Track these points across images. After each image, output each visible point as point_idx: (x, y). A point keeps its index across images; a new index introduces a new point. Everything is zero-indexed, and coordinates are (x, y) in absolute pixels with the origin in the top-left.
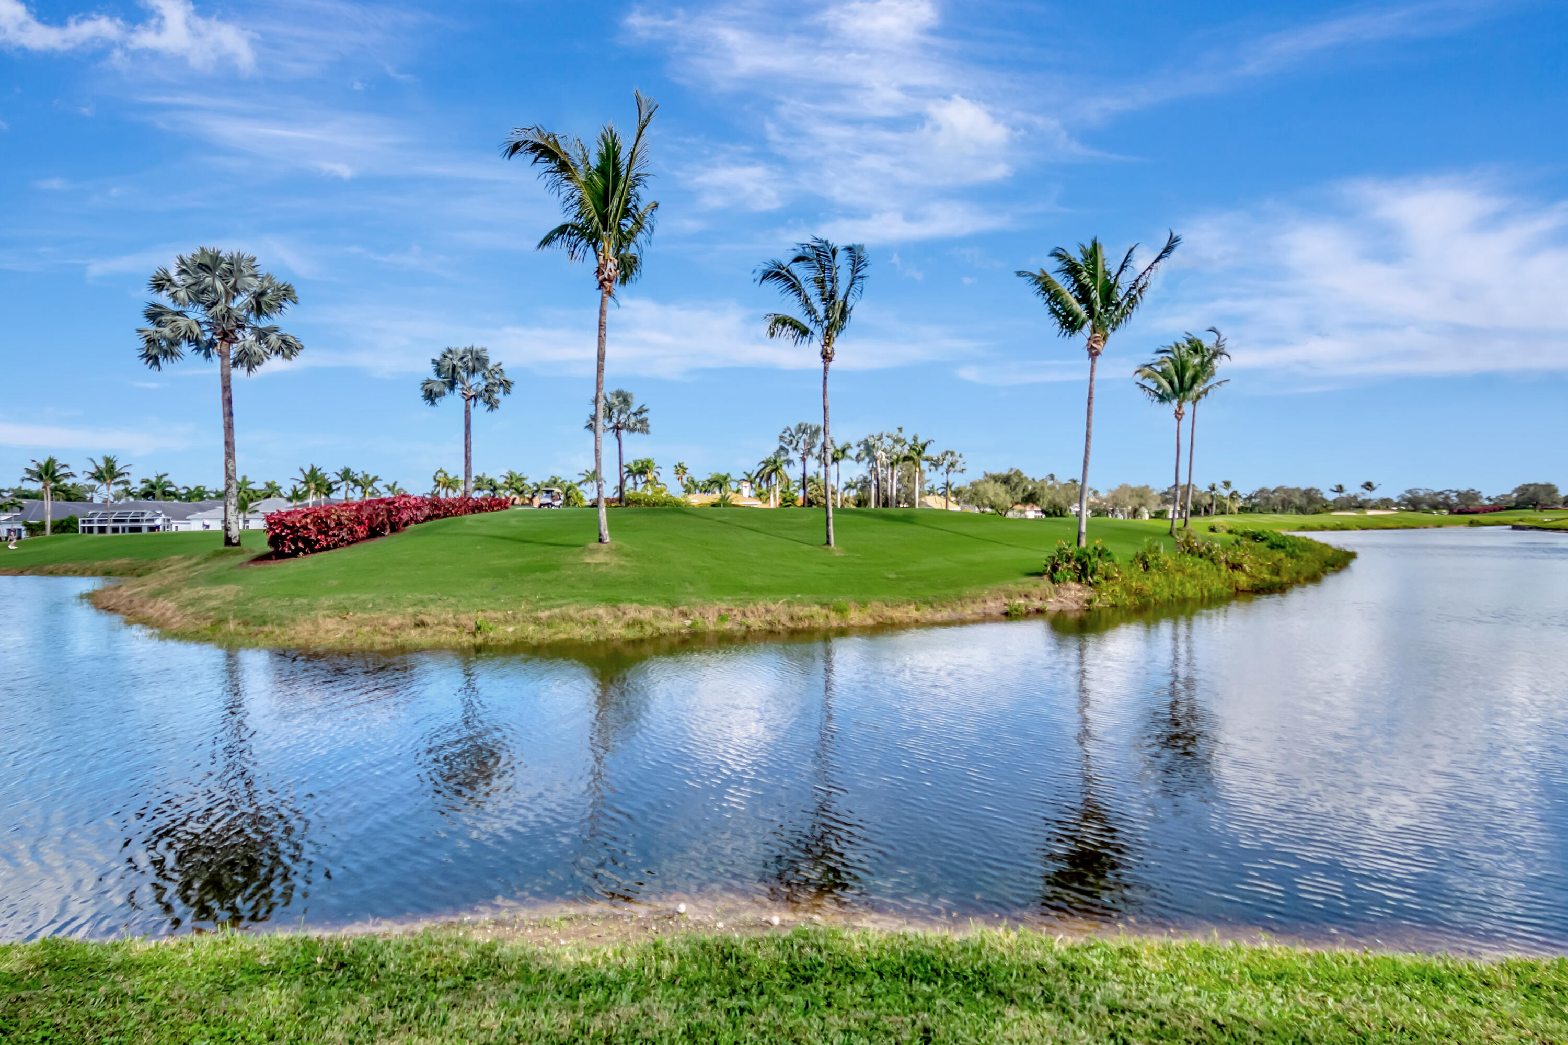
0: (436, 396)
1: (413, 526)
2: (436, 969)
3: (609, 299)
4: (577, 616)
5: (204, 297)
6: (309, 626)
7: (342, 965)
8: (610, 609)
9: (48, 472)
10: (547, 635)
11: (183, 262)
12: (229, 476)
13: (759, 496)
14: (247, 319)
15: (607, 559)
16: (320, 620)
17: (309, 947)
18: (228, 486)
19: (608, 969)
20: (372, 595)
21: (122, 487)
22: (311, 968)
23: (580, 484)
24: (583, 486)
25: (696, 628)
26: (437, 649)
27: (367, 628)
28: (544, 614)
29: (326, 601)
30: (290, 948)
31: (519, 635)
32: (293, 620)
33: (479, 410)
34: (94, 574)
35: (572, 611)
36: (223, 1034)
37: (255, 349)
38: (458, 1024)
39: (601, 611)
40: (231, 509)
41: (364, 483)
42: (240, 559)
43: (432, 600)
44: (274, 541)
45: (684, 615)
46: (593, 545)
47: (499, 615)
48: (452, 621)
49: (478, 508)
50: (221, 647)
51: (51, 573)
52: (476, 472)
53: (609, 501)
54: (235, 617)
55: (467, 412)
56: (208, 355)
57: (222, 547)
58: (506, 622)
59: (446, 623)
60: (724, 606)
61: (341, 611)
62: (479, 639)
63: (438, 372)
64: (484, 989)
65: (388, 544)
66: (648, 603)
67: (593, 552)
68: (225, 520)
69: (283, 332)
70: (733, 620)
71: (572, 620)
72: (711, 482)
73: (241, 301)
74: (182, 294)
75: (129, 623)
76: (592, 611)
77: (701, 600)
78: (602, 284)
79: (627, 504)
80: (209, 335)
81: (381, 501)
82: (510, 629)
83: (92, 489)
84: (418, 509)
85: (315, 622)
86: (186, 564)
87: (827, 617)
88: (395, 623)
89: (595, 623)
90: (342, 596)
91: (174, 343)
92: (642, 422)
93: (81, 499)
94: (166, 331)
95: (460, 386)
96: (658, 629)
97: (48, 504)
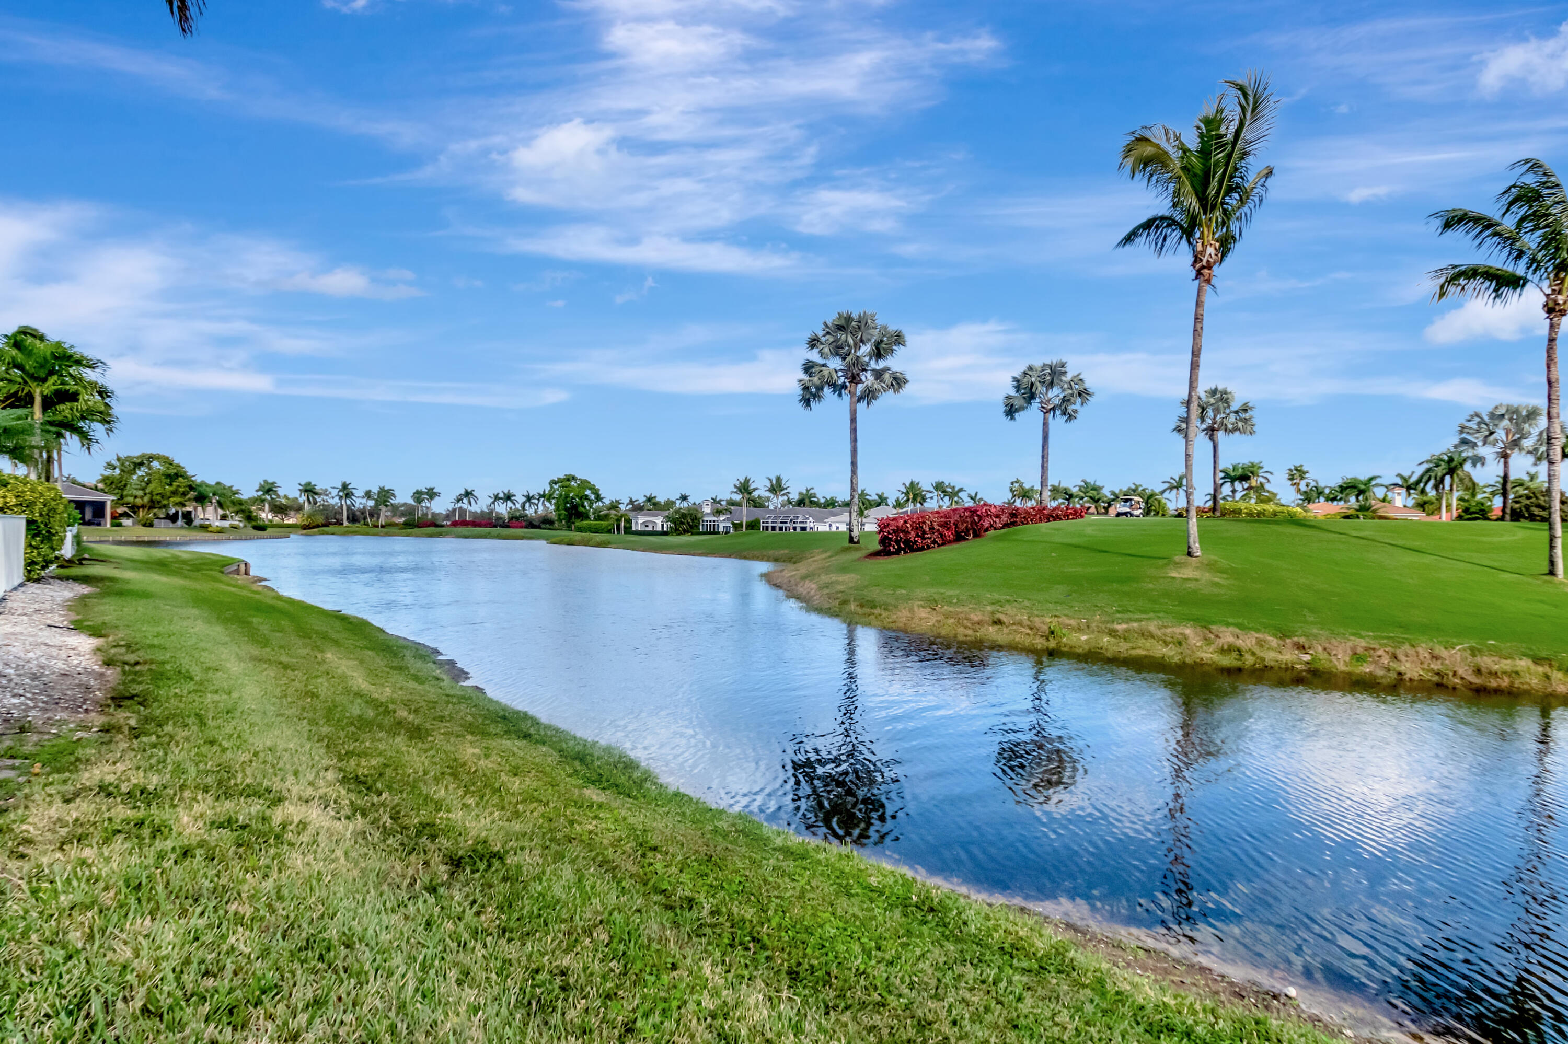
0: (1017, 410)
1: (992, 532)
2: (1012, 945)
3: (1207, 288)
4: (1159, 633)
5: (841, 351)
6: (906, 613)
7: (932, 910)
8: (1199, 629)
9: (744, 488)
10: (1123, 648)
11: (827, 326)
12: (853, 489)
13: (1422, 506)
14: (868, 364)
15: (1196, 574)
16: (916, 609)
17: (908, 884)
18: (852, 496)
19: (1196, 1023)
20: (957, 592)
21: (785, 498)
22: (907, 902)
23: (1163, 492)
24: (1166, 495)
25: (1317, 665)
26: (1013, 648)
27: (952, 620)
28: (1121, 627)
29: (921, 593)
30: (892, 879)
31: (1093, 644)
32: (896, 607)
33: (1057, 423)
34: (768, 560)
35: (1152, 627)
36: (845, 929)
37: (876, 386)
38: (1033, 1007)
39: (1188, 631)
40: (854, 514)
41: (953, 494)
42: (859, 554)
43: (1008, 601)
44: (883, 541)
45: (1301, 648)
46: (1181, 558)
47: (1073, 622)
48: (1026, 623)
49: (1053, 516)
50: (845, 622)
51: (745, 558)
52: (1052, 481)
53: (1201, 511)
54: (855, 600)
55: (1045, 424)
56: (840, 395)
57: (846, 543)
58: (1079, 630)
59: (1020, 624)
60: (1363, 643)
61: (932, 603)
62: (1052, 644)
63: (1018, 388)
64: (1058, 984)
65: (971, 549)
66: (1250, 629)
67: (1178, 565)
68: (850, 524)
69: (894, 370)
70: (1376, 663)
71: (1153, 637)
72: (1343, 489)
73: (865, 349)
74: (826, 350)
75: (788, 597)
76: (1178, 630)
77: (1327, 633)
78: (1199, 274)
79: (1223, 515)
80: (842, 379)
81: (966, 509)
82: (1084, 638)
83: (768, 499)
84: (998, 516)
85: (911, 610)
86: (824, 556)
87: (1547, 677)
88: (976, 619)
89: (1180, 643)
90: (933, 590)
91: (820, 388)
92: (1245, 421)
93: (762, 506)
94: (815, 379)
95: (1038, 400)
96: (1263, 659)
97: (745, 509)
